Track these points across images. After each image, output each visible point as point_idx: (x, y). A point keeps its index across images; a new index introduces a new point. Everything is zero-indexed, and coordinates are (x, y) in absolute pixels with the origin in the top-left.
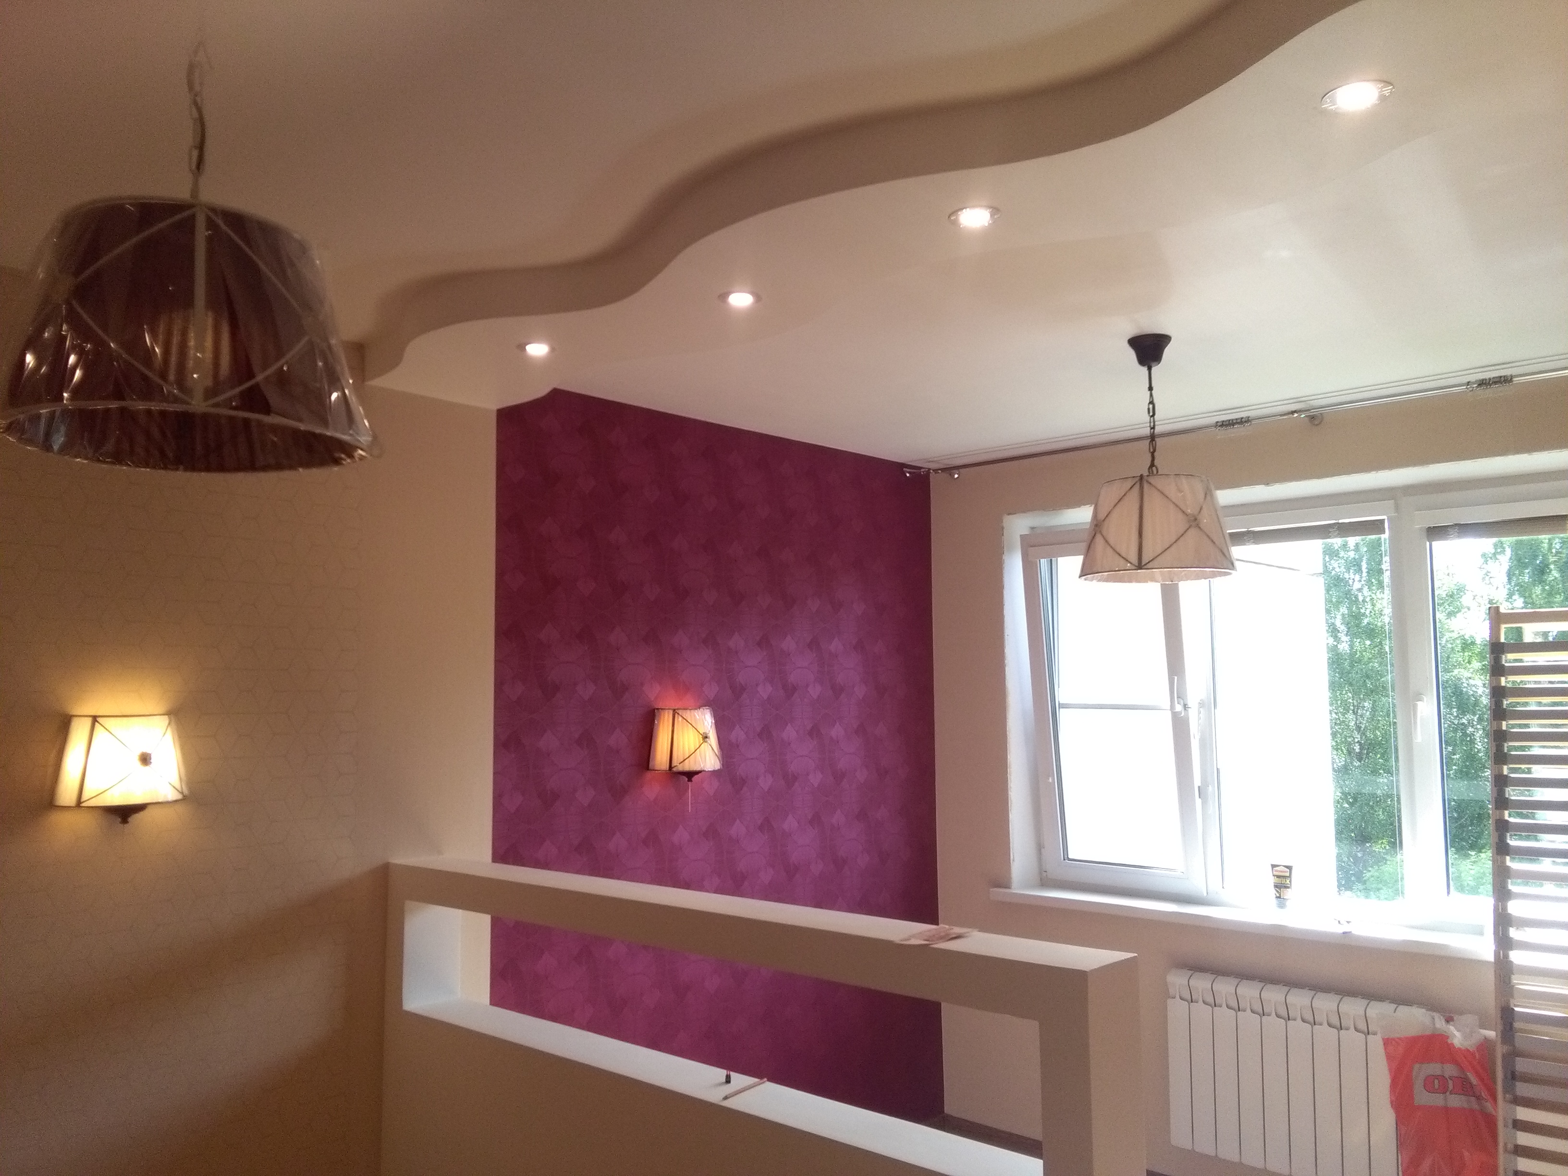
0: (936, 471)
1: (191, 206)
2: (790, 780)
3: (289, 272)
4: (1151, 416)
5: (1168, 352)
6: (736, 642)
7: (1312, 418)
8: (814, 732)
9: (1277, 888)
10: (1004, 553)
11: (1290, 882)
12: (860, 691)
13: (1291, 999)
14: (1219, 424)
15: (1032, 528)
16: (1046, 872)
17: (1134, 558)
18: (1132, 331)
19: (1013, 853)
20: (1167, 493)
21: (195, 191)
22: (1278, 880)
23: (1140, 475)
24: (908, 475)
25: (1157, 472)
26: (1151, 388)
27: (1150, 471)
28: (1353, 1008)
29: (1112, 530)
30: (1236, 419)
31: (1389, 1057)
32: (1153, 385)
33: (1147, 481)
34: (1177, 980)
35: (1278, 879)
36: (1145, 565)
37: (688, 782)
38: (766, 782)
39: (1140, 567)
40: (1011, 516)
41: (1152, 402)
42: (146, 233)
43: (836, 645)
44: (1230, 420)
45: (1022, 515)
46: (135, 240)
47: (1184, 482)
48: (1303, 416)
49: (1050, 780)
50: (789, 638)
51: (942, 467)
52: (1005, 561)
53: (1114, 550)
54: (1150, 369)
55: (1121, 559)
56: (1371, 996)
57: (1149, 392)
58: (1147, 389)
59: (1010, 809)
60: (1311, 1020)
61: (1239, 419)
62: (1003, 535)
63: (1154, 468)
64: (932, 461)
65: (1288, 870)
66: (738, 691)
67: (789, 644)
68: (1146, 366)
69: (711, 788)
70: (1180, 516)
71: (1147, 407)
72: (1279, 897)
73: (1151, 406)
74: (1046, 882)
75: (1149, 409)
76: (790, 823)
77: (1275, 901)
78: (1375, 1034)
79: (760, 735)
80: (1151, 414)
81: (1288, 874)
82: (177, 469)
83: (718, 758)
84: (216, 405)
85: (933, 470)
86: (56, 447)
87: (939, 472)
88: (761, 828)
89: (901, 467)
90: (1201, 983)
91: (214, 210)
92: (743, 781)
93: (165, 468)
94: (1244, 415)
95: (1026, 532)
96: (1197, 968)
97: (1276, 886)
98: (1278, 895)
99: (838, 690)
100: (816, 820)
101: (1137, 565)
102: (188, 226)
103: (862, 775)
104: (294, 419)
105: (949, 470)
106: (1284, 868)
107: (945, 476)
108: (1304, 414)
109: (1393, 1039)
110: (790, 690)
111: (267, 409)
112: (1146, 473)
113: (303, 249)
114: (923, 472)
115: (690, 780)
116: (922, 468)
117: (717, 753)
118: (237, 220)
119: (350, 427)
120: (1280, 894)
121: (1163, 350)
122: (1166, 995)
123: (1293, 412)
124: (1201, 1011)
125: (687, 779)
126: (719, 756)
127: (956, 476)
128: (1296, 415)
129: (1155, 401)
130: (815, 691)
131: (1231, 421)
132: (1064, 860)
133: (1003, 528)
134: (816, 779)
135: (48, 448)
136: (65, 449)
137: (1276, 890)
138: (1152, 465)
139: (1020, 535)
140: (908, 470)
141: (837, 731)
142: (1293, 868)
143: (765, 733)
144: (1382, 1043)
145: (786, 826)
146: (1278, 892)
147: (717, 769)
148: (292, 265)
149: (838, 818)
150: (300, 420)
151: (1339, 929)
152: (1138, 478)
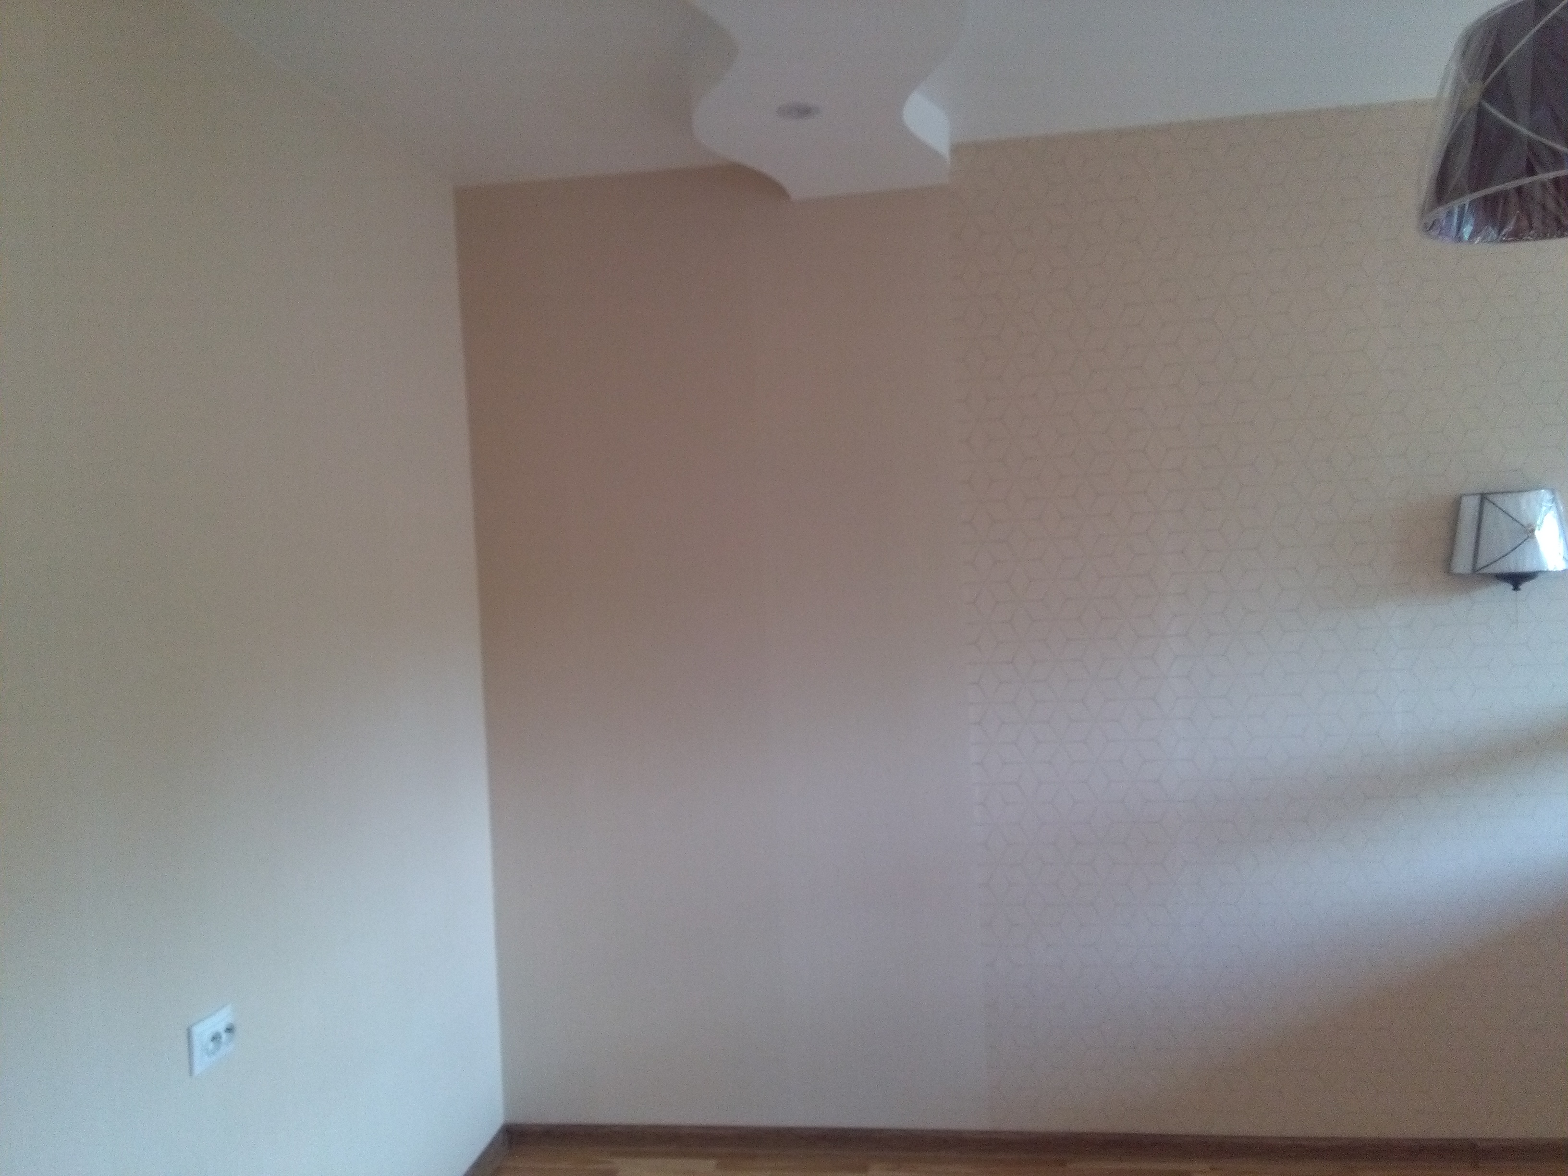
135: (1460, 240)
136: (1474, 234)
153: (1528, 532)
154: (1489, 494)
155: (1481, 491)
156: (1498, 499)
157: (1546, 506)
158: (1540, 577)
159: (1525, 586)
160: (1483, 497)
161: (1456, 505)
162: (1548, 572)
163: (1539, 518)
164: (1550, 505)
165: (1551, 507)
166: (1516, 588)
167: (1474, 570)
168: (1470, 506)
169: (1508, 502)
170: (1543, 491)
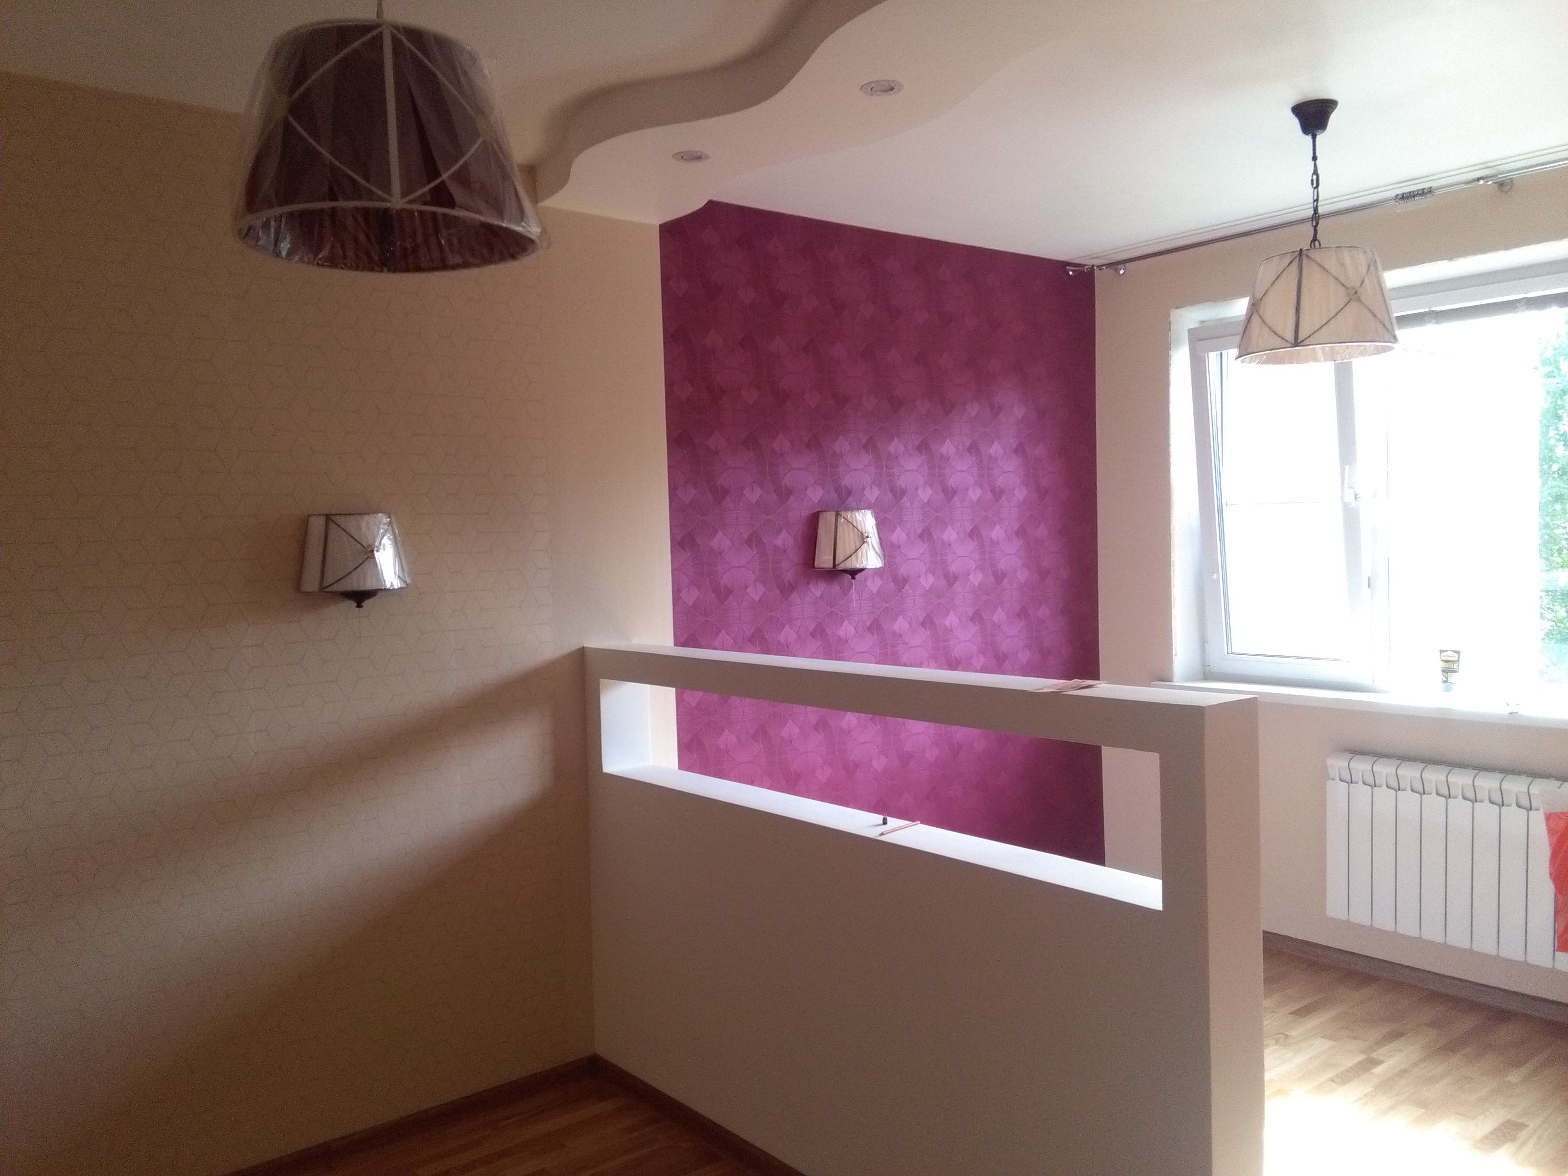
0: (1100, 267)
1: (378, 26)
2: (951, 579)
3: (462, 79)
4: (1315, 188)
5: (1335, 119)
6: (895, 446)
7: (1501, 185)
8: (974, 533)
9: (1444, 672)
10: (1170, 350)
11: (1458, 666)
12: (1021, 494)
13: (1452, 779)
14: (1399, 197)
15: (1202, 322)
16: (1209, 666)
17: (1290, 336)
18: (1296, 98)
19: (1176, 648)
20: (1327, 267)
21: (379, 13)
22: (1446, 665)
23: (1299, 250)
24: (1071, 273)
25: (1320, 246)
26: (1315, 158)
27: (1312, 245)
28: (1515, 786)
29: (1269, 309)
30: (1418, 190)
31: (1551, 831)
32: (1317, 154)
33: (1307, 256)
34: (1337, 764)
35: (1445, 663)
36: (1300, 343)
37: (852, 580)
38: (927, 581)
39: (1297, 343)
40: (1178, 311)
41: (1316, 172)
42: (342, 54)
43: (996, 449)
44: (1411, 192)
45: (1190, 308)
46: (334, 60)
47: (1346, 255)
48: (1490, 183)
49: (1215, 576)
50: (948, 442)
51: (1107, 262)
52: (1172, 357)
53: (1270, 328)
54: (1314, 138)
55: (1277, 337)
56: (1535, 774)
57: (1313, 162)
58: (1311, 159)
59: (1173, 605)
60: (1473, 797)
61: (1420, 190)
62: (1170, 330)
63: (1317, 243)
64: (1096, 258)
65: (1457, 655)
66: (899, 494)
67: (948, 448)
68: (1310, 135)
69: (874, 585)
70: (1342, 290)
71: (1311, 178)
72: (1446, 682)
73: (1315, 177)
74: (1208, 676)
75: (1312, 180)
76: (952, 620)
77: (1442, 685)
78: (1537, 810)
79: (921, 536)
80: (1315, 186)
81: (1456, 659)
82: (382, 271)
83: (879, 556)
84: (410, 202)
85: (1097, 267)
86: (284, 253)
87: (1103, 269)
88: (923, 624)
89: (1063, 265)
90: (1362, 766)
91: (397, 28)
92: (905, 580)
93: (372, 270)
94: (1426, 186)
95: (1194, 325)
96: (1356, 752)
97: (1443, 671)
98: (1445, 680)
99: (998, 493)
100: (977, 617)
101: (1293, 342)
102: (376, 43)
103: (1022, 575)
104: (474, 212)
105: (1114, 265)
106: (1453, 653)
107: (1110, 271)
108: (1492, 180)
109: (1555, 814)
110: (950, 493)
111: (452, 204)
112: (1306, 246)
113: (473, 59)
114: (1087, 269)
115: (853, 578)
116: (1085, 265)
117: (879, 552)
118: (416, 36)
119: (522, 220)
120: (1447, 679)
121: (1329, 116)
122: (1325, 776)
123: (1478, 179)
124: (1362, 792)
125: (850, 577)
126: (881, 555)
127: (1122, 272)
128: (1482, 182)
129: (1319, 171)
130: (975, 494)
131: (1412, 194)
132: (1228, 653)
133: (1170, 323)
134: (976, 578)
135: (278, 255)
136: (291, 253)
137: (1443, 674)
138: (1315, 239)
139: (1189, 330)
140: (1071, 268)
141: (997, 533)
142: (1461, 653)
143: (926, 535)
144: (1543, 816)
145: (947, 623)
146: (1445, 676)
147: (878, 567)
148: (465, 73)
149: (999, 616)
150: (480, 213)
151: (1505, 711)
152: (1297, 253)
153: (368, 553)
154: (333, 515)
155: (327, 512)
156: (341, 520)
157: (383, 529)
158: (380, 594)
159: (367, 603)
160: (328, 518)
161: (305, 524)
162: (386, 590)
163: (378, 539)
164: (386, 527)
165: (387, 529)
166: (359, 606)
167: (322, 588)
168: (317, 525)
169: (350, 524)
170: (380, 514)
